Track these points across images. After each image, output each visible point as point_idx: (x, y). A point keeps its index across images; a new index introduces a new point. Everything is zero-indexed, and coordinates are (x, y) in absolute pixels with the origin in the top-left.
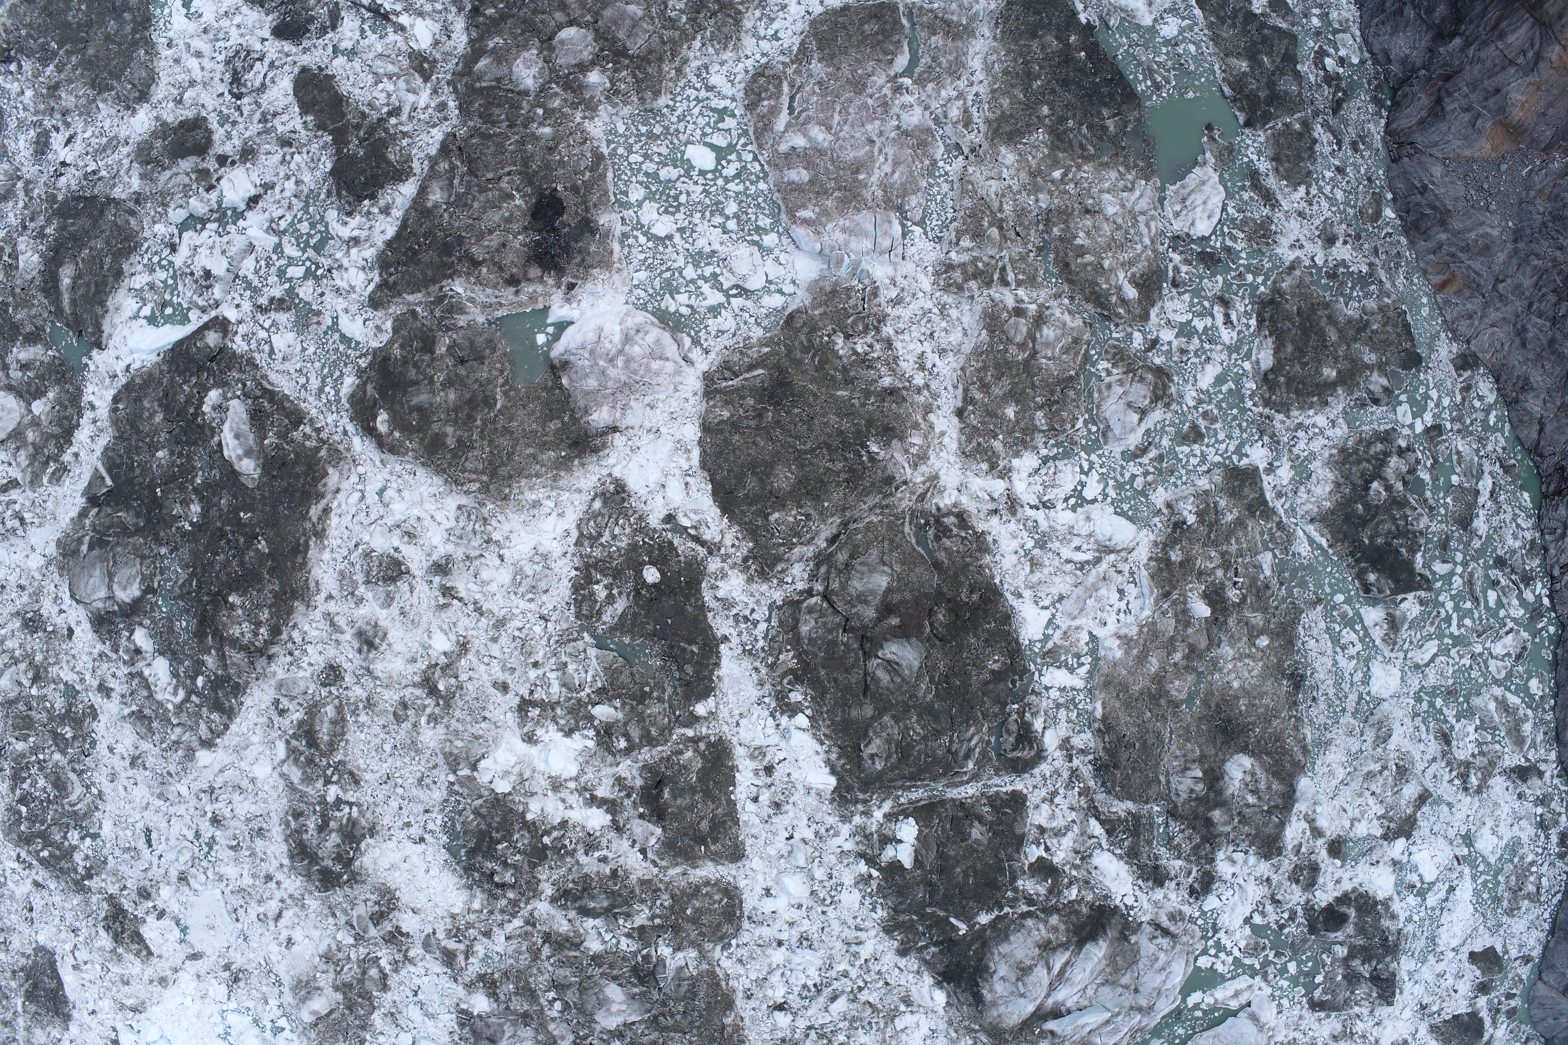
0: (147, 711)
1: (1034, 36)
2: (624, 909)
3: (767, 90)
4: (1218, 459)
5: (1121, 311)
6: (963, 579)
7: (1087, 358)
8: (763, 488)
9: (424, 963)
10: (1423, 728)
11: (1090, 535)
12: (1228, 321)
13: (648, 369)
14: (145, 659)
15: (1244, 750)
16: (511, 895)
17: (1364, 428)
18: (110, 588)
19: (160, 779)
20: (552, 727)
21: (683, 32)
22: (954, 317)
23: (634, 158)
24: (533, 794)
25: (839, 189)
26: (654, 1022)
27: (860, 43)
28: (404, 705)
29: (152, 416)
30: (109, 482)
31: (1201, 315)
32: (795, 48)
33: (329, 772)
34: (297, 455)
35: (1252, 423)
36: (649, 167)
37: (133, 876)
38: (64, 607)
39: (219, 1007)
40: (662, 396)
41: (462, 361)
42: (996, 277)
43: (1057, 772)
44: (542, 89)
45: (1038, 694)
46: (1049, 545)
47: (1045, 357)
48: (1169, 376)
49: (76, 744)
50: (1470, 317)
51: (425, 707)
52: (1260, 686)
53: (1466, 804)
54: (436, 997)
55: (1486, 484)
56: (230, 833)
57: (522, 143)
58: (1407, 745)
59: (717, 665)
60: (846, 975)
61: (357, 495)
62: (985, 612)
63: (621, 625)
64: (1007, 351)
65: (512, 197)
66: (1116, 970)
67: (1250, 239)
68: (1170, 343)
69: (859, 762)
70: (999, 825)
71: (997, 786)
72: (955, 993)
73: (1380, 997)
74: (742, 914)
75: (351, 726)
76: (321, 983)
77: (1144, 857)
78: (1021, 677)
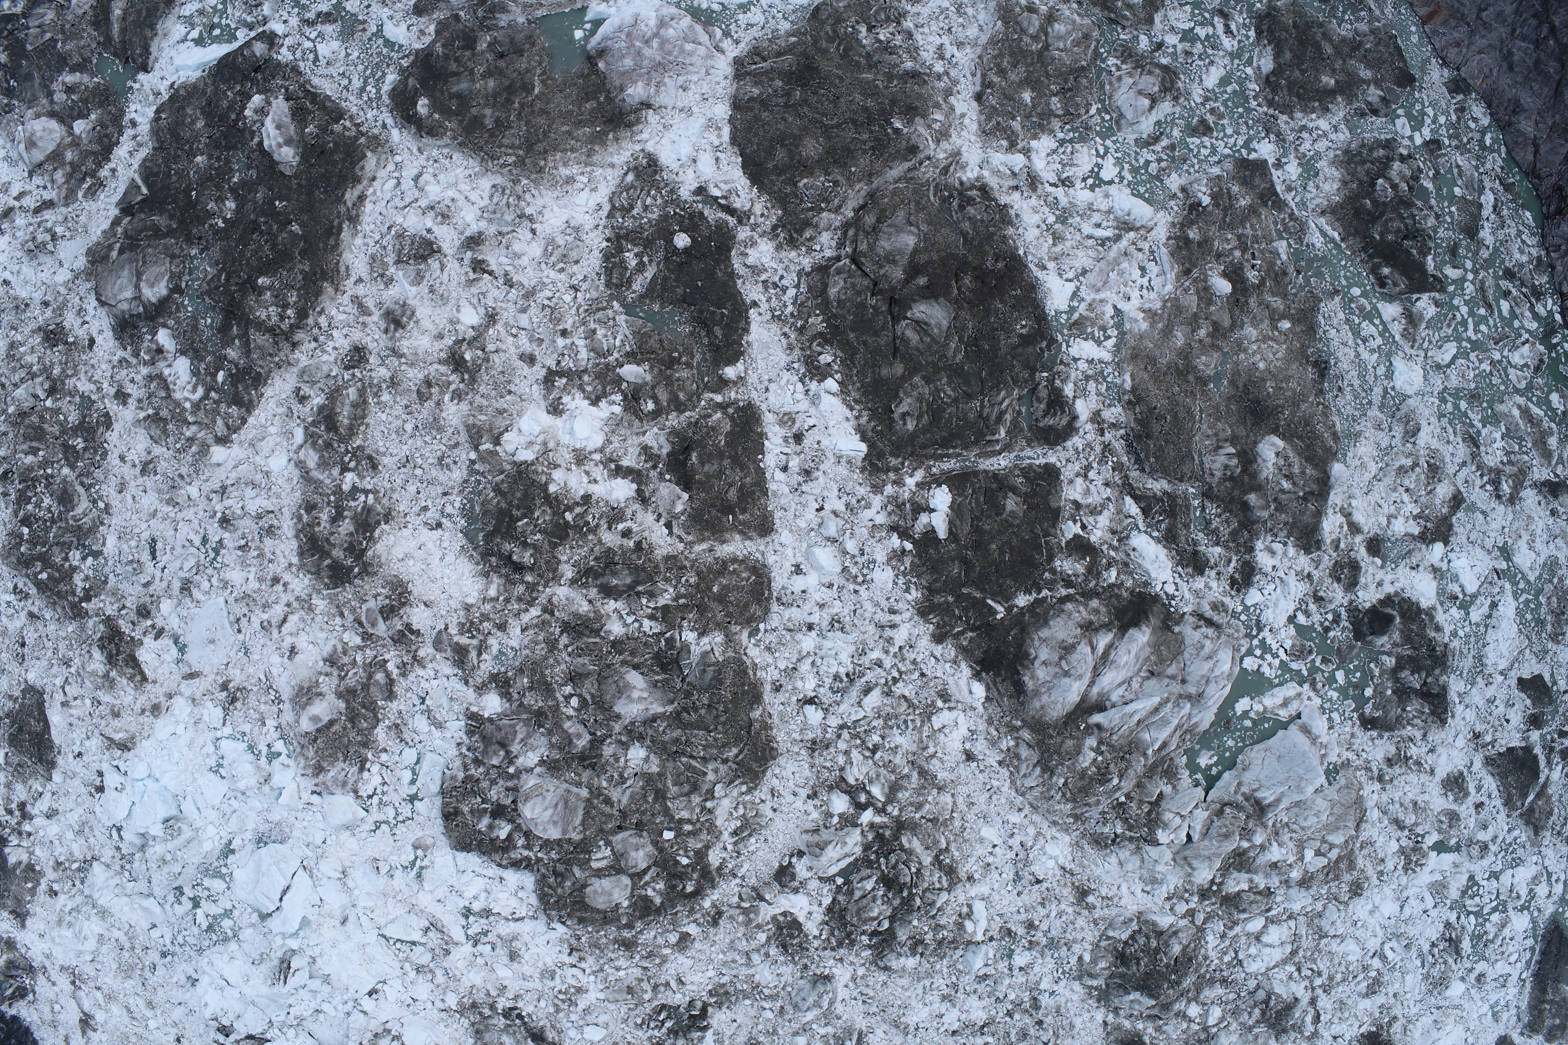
0: (164, 413)
2: (648, 586)
4: (1227, 151)
5: (1127, 14)
6: (987, 248)
7: (1097, 54)
8: (792, 159)
9: (434, 665)
11: (1109, 212)
12: (1228, 31)
13: (682, 51)
14: (166, 359)
15: (1275, 431)
16: (529, 578)
18: (137, 287)
19: (170, 483)
20: (579, 395)
22: (970, 14)
24: (557, 466)
26: (676, 719)
28: (428, 383)
29: (193, 122)
30: (145, 190)
31: (1202, 24)
33: (347, 459)
34: (335, 143)
35: (1258, 121)
37: (133, 594)
38: (87, 318)
39: (211, 735)
40: (695, 78)
41: (502, 56)
45: (1067, 365)
46: (1070, 221)
47: (1058, 49)
48: (1176, 75)
49: (87, 456)
50: (1457, 45)
51: (450, 383)
52: (1286, 369)
53: (1501, 514)
54: (445, 701)
55: (1488, 200)
56: (240, 533)
58: (1435, 444)
59: (747, 330)
60: (879, 664)
61: (393, 182)
62: (1011, 279)
63: (650, 293)
64: (1021, 40)
66: (1161, 661)
68: (1174, 46)
69: (890, 423)
70: (1033, 497)
71: (1029, 458)
72: (995, 684)
73: (1433, 713)
74: (770, 593)
75: (373, 408)
76: (324, 689)
77: (1182, 539)
78: (1049, 347)
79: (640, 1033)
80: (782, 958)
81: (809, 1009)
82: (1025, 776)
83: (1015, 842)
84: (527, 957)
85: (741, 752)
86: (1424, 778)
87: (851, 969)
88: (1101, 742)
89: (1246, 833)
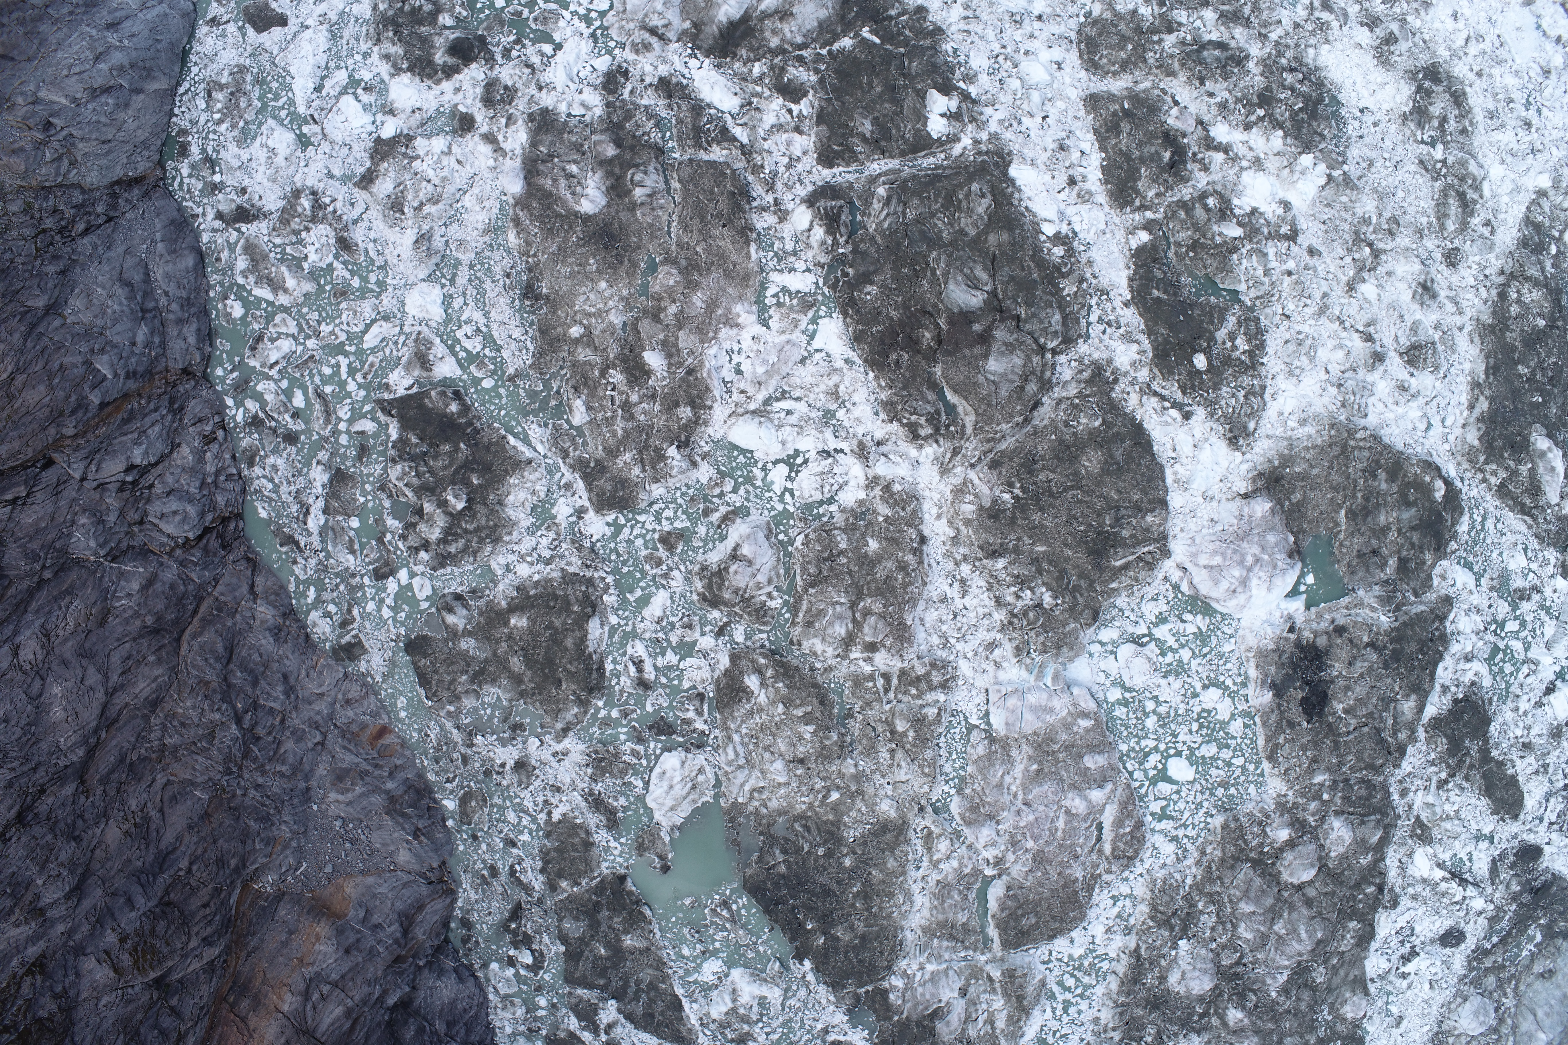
1: (863, 938)
2: (1188, 49)
3: (1126, 843)
4: (641, 518)
5: (762, 661)
6: (907, 374)
7: (795, 609)
8: (1109, 449)
10: (372, 254)
11: (779, 427)
12: (639, 664)
13: (1223, 555)
15: (587, 219)
16: (1284, 62)
17: (471, 567)
20: (1269, 216)
21: (1201, 893)
22: (935, 637)
23: (1239, 761)
24: (1278, 154)
25: (1054, 752)
27: (1038, 903)
28: (1391, 233)
31: (669, 668)
32: (1097, 890)
33: (1444, 170)
34: (1502, 456)
35: (604, 560)
36: (1226, 754)
40: (1205, 532)
41: (1374, 552)
42: (895, 681)
43: (789, 187)
44: (1323, 819)
45: (818, 265)
46: (820, 413)
47: (842, 604)
48: (703, 598)
50: (348, 702)
51: (1374, 232)
52: (574, 285)
55: (315, 522)
57: (1341, 764)
59: (1131, 280)
61: (1448, 423)
62: (883, 343)
63: (1220, 313)
64: (885, 606)
65: (1346, 711)
67: (617, 755)
68: (703, 634)
69: (994, 191)
70: (845, 133)
71: (849, 172)
74: (1078, 46)
75: (1431, 213)
77: (684, 107)
78: (837, 280)
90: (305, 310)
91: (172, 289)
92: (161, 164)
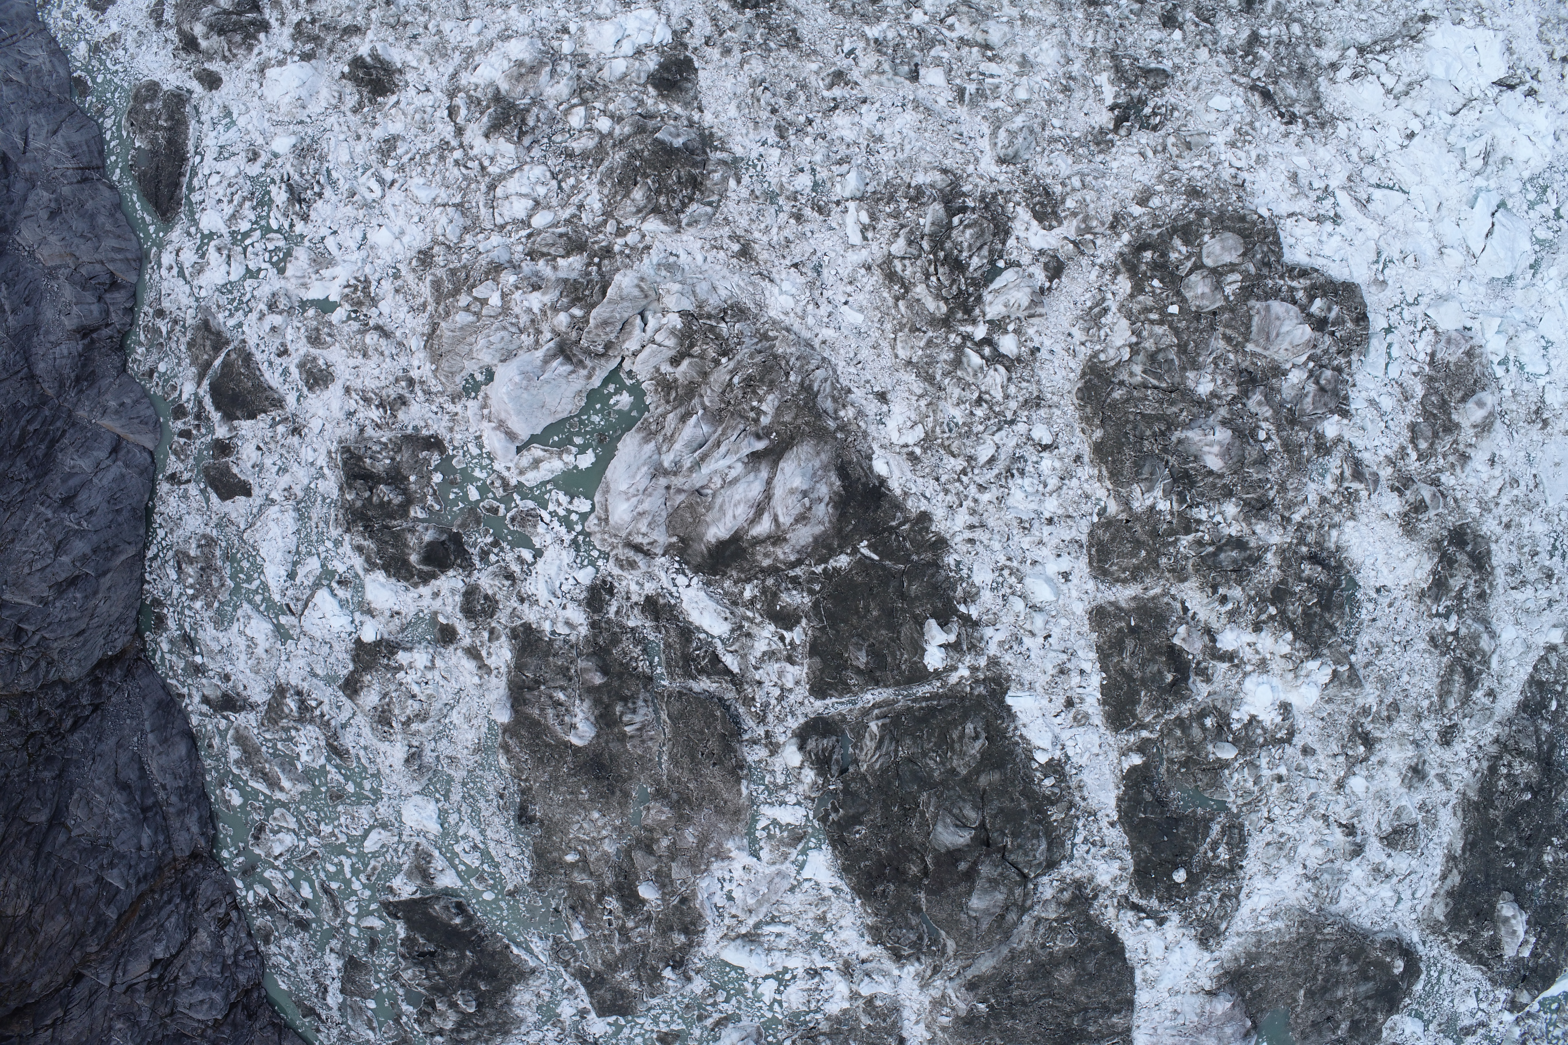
2: (1204, 552)
4: (641, 1021)
6: (893, 903)
8: (1083, 963)
9: (1378, 459)
10: (363, 761)
11: (769, 950)
15: (577, 751)
16: (1304, 549)
20: (1267, 724)
24: (1284, 657)
26: (1171, 424)
28: (1390, 719)
33: (1455, 644)
34: (1466, 924)
39: (1552, 378)
40: (1167, 1023)
41: (1328, 1020)
43: (780, 720)
45: (808, 799)
46: (808, 937)
51: (1372, 721)
52: (567, 814)
53: (294, 676)
54: (1369, 426)
55: (334, 999)
56: (1537, 567)
58: (384, 746)
59: (1120, 799)
60: (982, 488)
61: (1419, 895)
62: (870, 876)
63: (1206, 825)
69: (988, 727)
70: (839, 666)
71: (842, 703)
72: (866, 475)
73: (360, 458)
74: (1089, 552)
75: (1434, 692)
76: (1472, 432)
77: (672, 633)
78: (827, 814)
79: (1173, 100)
80: (1048, 181)
81: (1021, 129)
82: (826, 380)
83: (825, 309)
84: (1283, 178)
85: (1109, 394)
86: (357, 384)
87: (980, 171)
88: (756, 421)
89: (579, 324)
90: (303, 808)
91: (169, 781)
92: (139, 634)
